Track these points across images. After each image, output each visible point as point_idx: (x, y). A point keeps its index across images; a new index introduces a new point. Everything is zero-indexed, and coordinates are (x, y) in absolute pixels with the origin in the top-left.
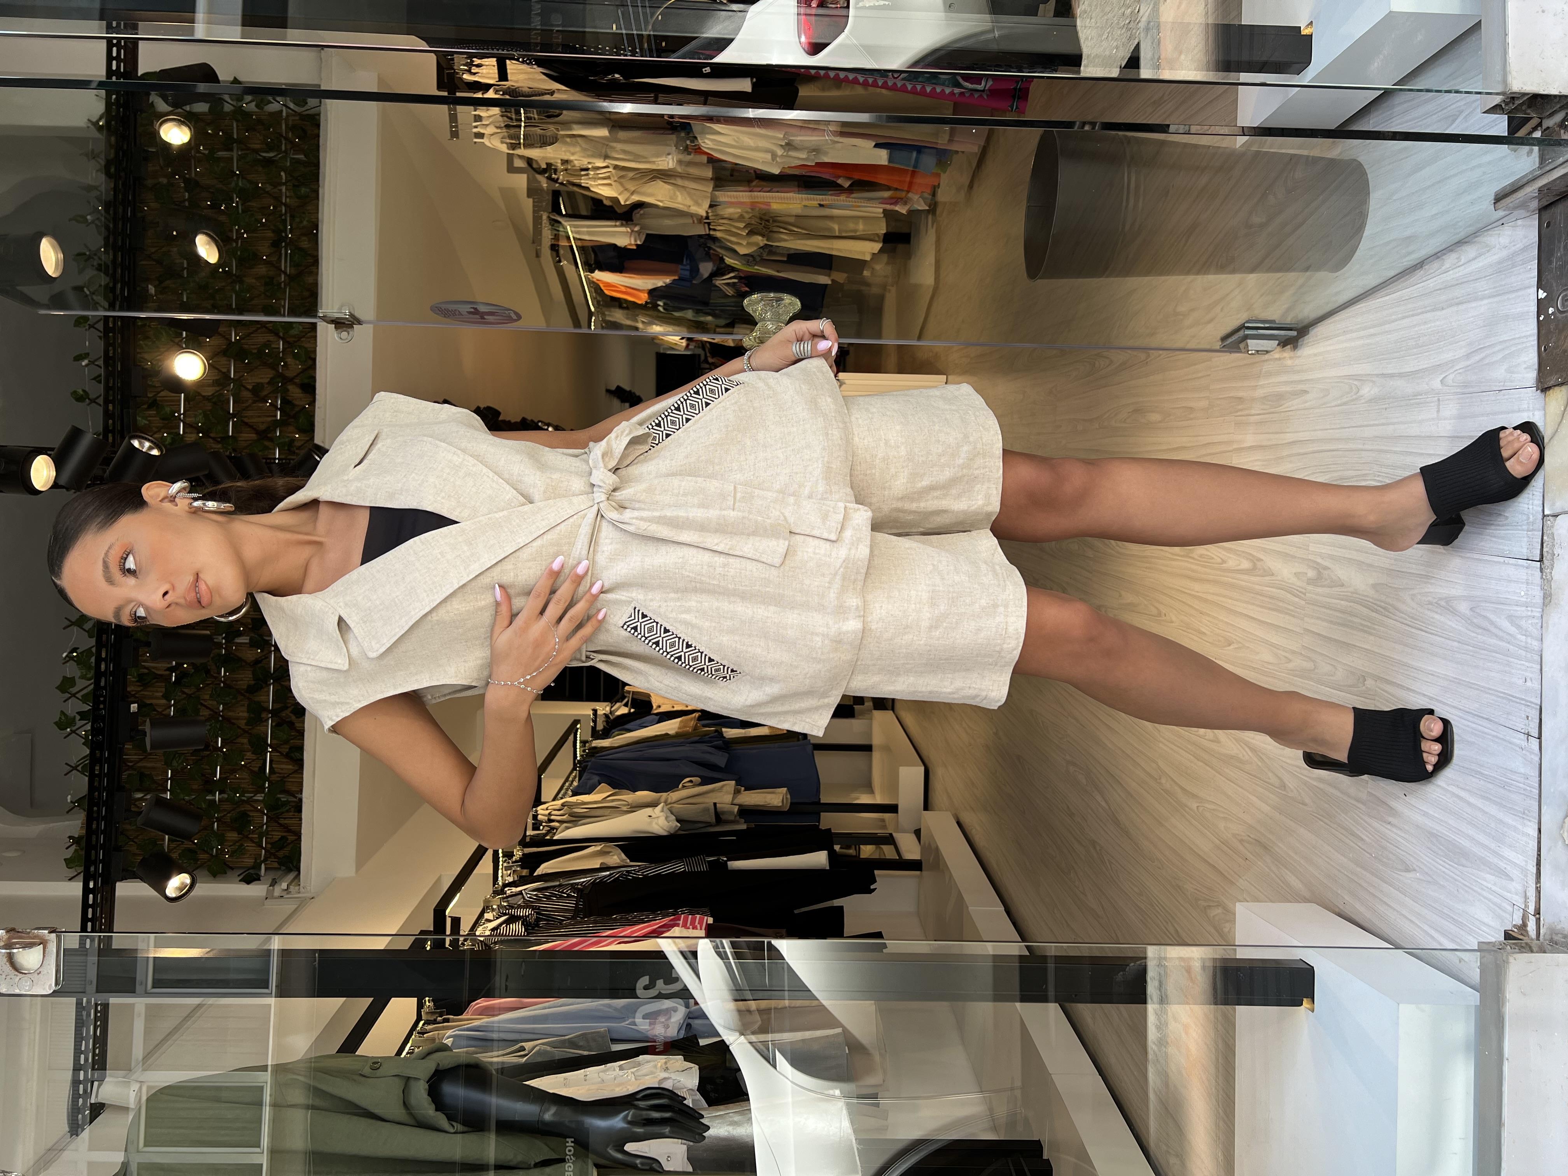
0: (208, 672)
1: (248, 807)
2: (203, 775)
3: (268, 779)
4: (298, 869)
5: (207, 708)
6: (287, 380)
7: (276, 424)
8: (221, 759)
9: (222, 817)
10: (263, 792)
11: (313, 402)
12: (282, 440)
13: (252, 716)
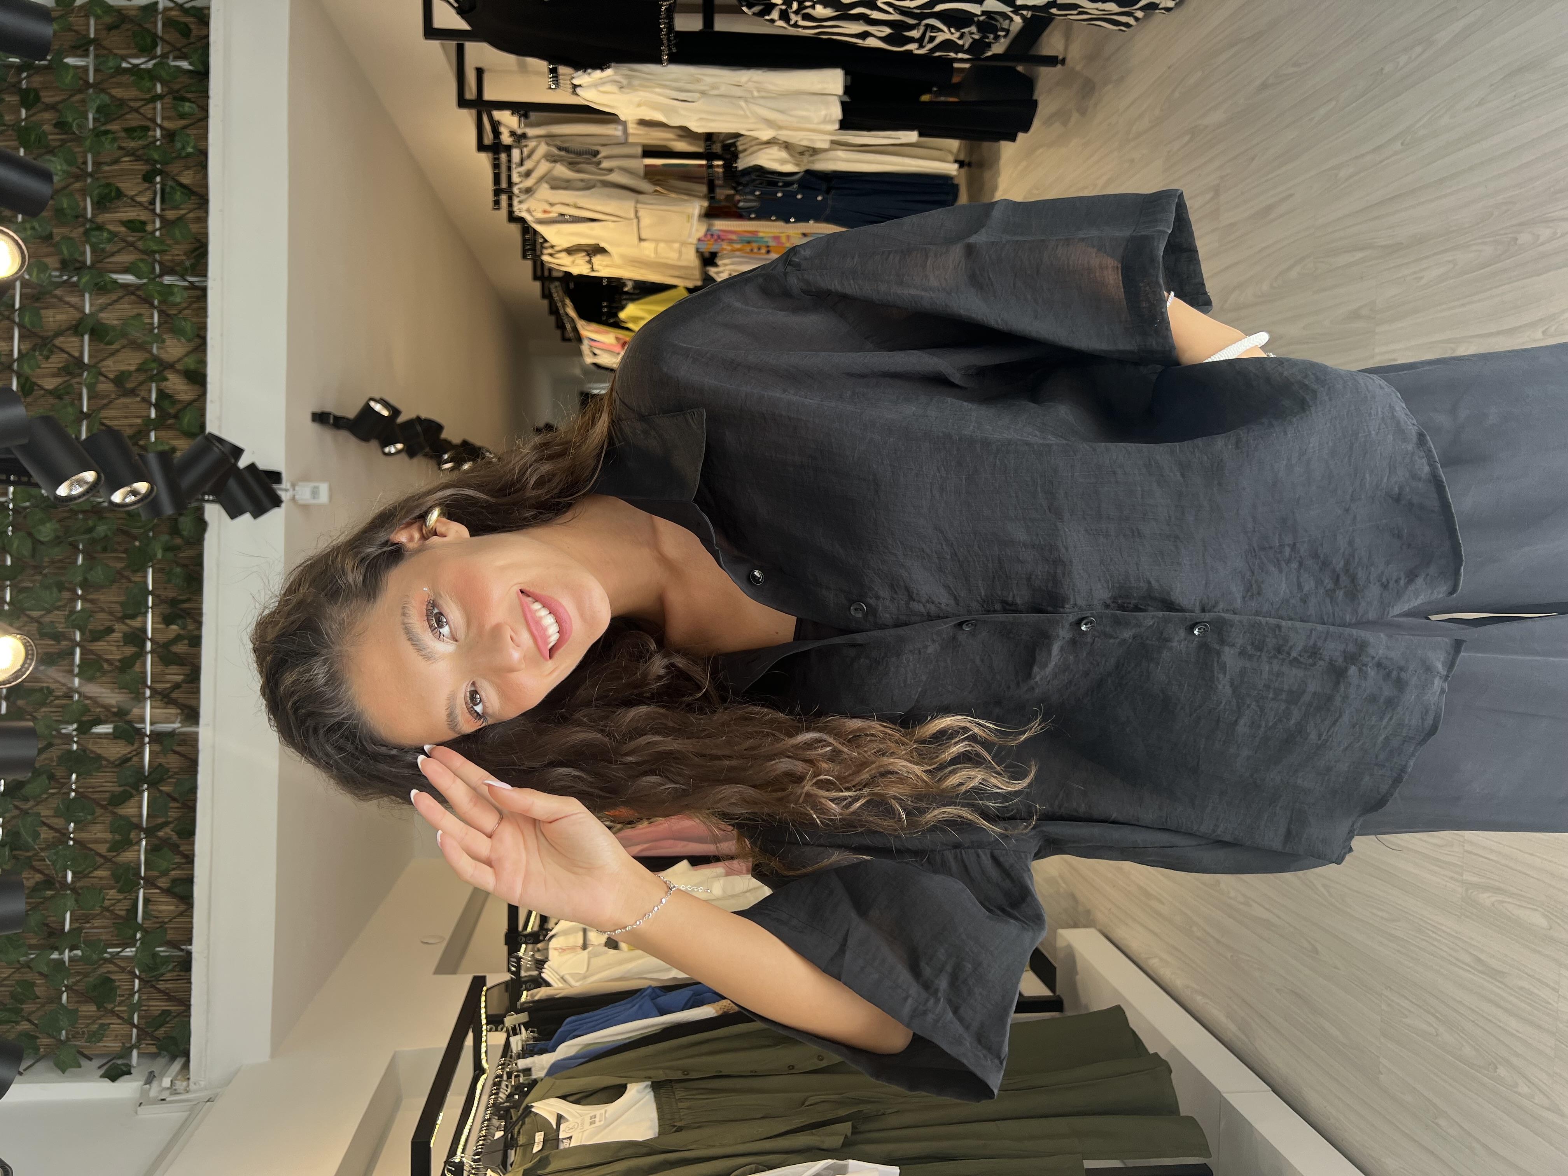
0: (51, 777)
1: (112, 968)
2: (47, 925)
3: (140, 927)
4: (186, 1054)
5: (50, 827)
6: (166, 366)
7: (149, 424)
8: (71, 902)
9: (75, 984)
10: (134, 946)
11: (203, 395)
12: (160, 448)
13: (118, 837)
